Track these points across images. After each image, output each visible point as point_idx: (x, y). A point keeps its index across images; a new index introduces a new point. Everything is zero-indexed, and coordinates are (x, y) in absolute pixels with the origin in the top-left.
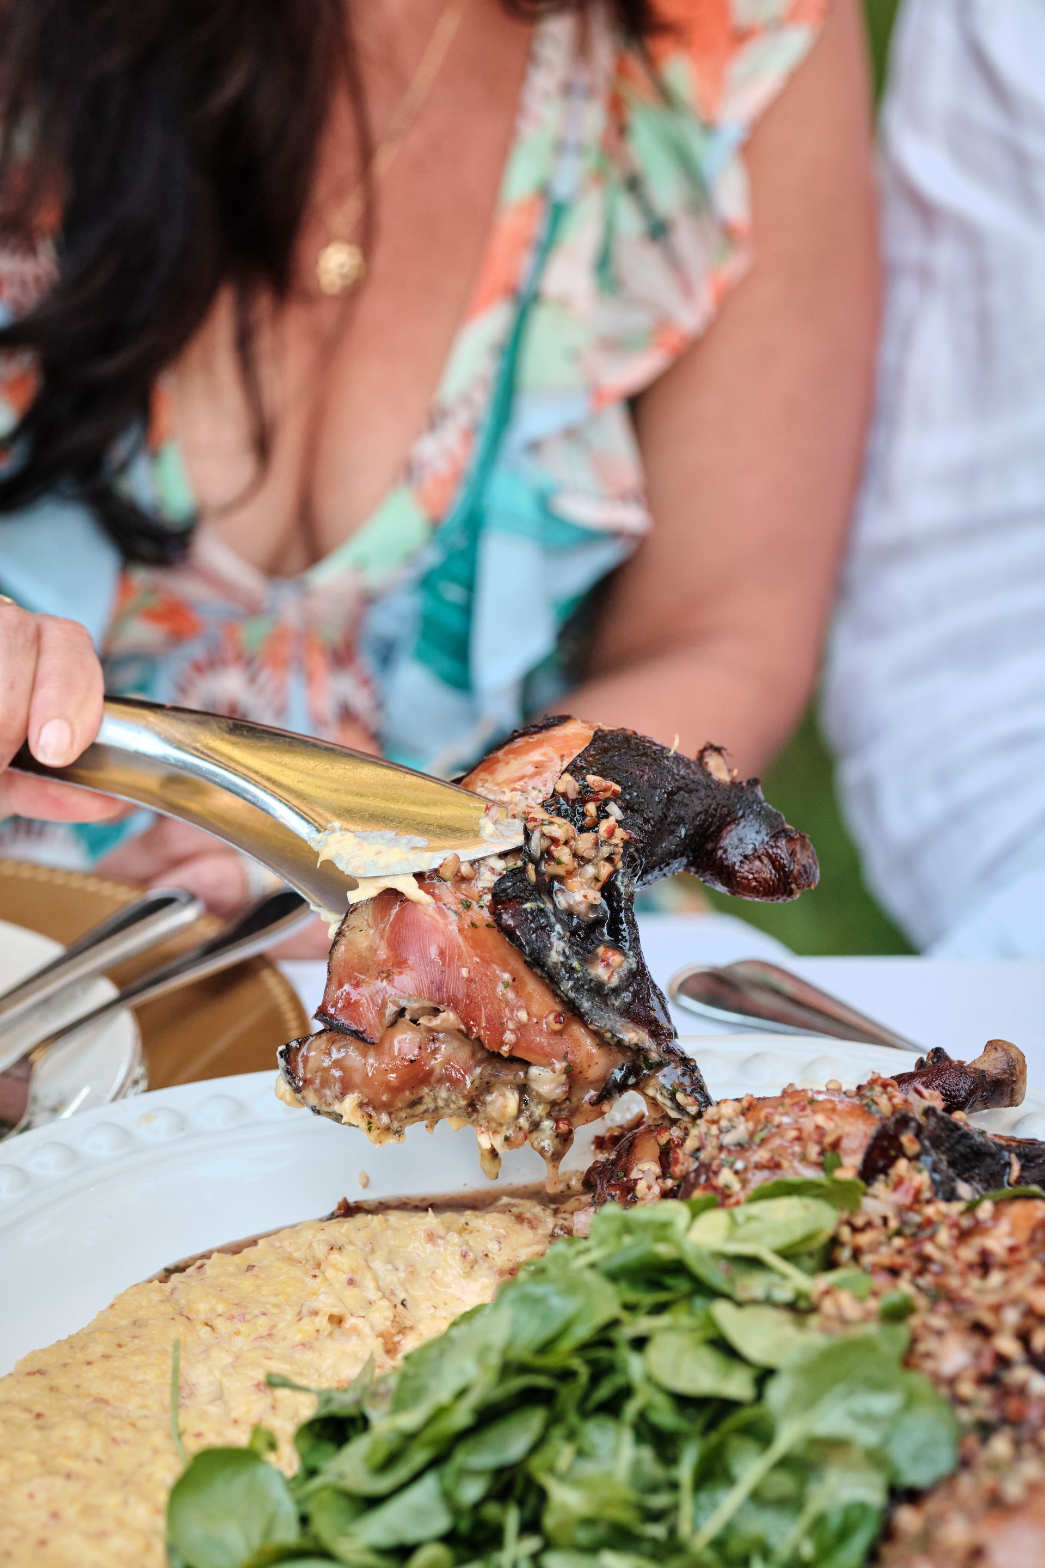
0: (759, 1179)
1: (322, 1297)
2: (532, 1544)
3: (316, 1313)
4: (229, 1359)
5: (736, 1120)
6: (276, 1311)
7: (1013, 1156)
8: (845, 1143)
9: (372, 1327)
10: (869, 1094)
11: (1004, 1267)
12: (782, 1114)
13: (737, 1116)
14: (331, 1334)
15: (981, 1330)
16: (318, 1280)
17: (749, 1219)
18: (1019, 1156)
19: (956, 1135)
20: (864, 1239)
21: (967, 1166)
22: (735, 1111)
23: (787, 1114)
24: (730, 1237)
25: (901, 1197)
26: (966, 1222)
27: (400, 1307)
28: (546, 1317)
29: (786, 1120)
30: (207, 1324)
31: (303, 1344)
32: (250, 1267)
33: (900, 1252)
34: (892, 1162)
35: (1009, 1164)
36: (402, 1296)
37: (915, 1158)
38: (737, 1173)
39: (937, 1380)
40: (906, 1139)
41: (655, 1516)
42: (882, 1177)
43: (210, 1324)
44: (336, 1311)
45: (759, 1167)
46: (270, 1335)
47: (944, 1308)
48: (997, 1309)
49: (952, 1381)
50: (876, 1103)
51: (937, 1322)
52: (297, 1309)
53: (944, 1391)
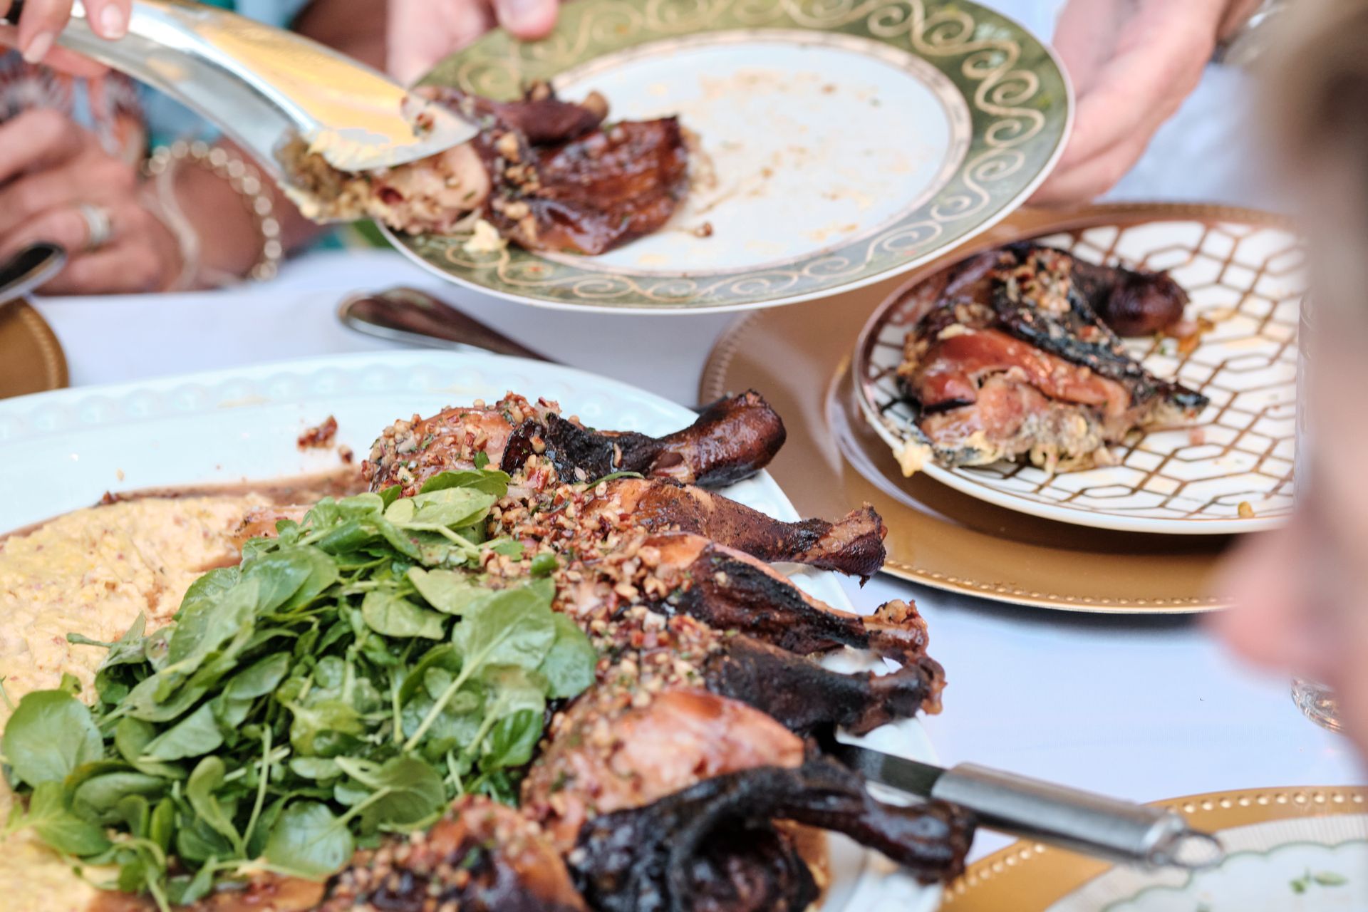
0: (427, 473)
1: (99, 570)
2: (283, 752)
3: (94, 581)
4: (30, 619)
5: (407, 433)
6: (63, 580)
7: (616, 445)
8: (490, 444)
9: (139, 590)
10: (505, 407)
11: (618, 531)
12: (441, 427)
13: (408, 431)
14: (107, 597)
15: (606, 579)
16: (94, 556)
17: (426, 504)
18: (620, 445)
19: (572, 433)
20: (511, 515)
21: (582, 455)
22: (406, 427)
23: (445, 426)
24: (415, 519)
25: (534, 483)
26: (587, 499)
27: (158, 573)
28: (284, 584)
29: (444, 430)
30: (10, 592)
31: (87, 606)
32: (40, 548)
33: (540, 523)
34: (526, 457)
35: (613, 451)
36: (159, 564)
37: (543, 453)
38: (410, 470)
39: (578, 619)
40: (534, 440)
41: (374, 730)
42: (519, 470)
43: (13, 591)
44: (111, 580)
45: (427, 465)
46: (61, 600)
47: (577, 565)
48: (619, 564)
49: (588, 619)
50: (511, 414)
51: (574, 575)
52: (80, 579)
53: (583, 626)
